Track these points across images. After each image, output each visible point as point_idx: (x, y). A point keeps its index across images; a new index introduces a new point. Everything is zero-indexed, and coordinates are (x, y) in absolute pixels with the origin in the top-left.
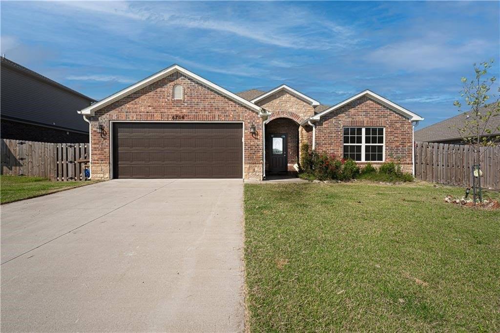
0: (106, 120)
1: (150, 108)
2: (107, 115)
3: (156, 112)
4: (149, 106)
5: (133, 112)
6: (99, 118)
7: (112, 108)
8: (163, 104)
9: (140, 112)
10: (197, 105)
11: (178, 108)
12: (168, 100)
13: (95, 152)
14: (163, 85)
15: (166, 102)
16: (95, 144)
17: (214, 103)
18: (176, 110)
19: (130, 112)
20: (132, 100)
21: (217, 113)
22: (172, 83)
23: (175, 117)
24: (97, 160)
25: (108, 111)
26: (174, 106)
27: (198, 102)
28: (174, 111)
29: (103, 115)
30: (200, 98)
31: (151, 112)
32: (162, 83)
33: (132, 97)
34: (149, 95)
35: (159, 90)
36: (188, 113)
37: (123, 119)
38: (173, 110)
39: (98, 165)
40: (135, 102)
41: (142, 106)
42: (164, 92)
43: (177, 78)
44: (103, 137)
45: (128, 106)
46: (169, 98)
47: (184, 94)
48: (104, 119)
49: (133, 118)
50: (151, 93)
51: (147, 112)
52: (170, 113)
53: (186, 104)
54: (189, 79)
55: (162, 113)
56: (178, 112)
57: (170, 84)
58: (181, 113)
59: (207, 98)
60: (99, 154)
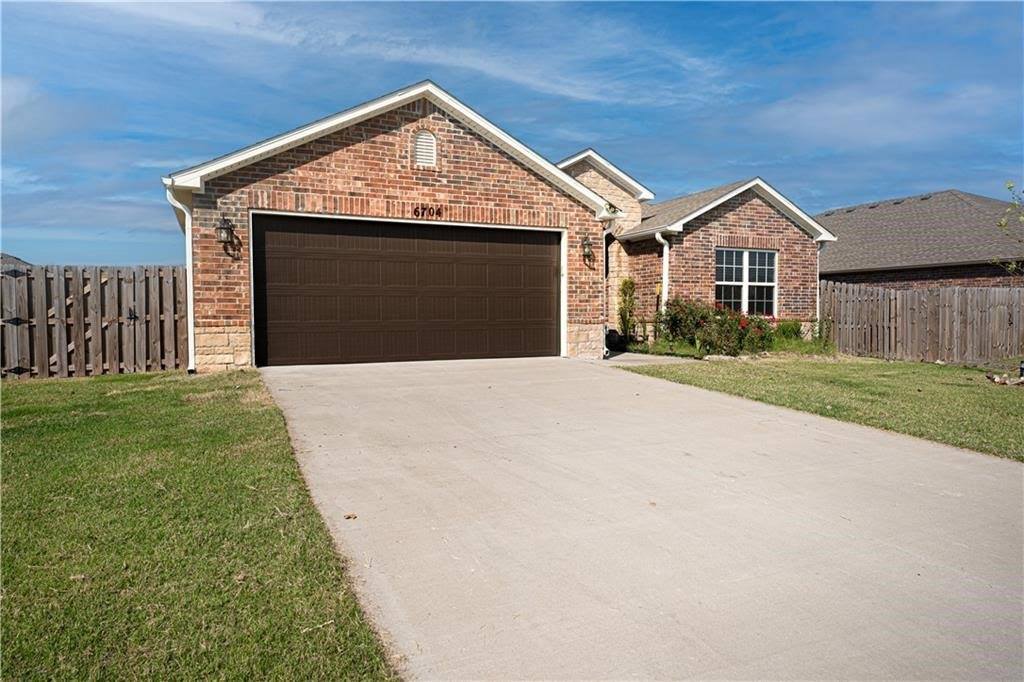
0: (238, 206)
1: (359, 184)
2: (242, 193)
3: (375, 196)
4: (356, 179)
5: (314, 191)
6: (219, 201)
7: (257, 176)
8: (392, 175)
9: (332, 192)
10: (471, 184)
11: (426, 189)
12: (403, 167)
13: (208, 295)
14: (390, 129)
15: (397, 172)
16: (206, 271)
17: (507, 182)
18: (423, 194)
19: (306, 190)
20: (313, 159)
21: (514, 208)
22: (412, 126)
23: (420, 211)
24: (215, 317)
25: (245, 183)
26: (417, 184)
27: (471, 178)
28: (419, 196)
29: (230, 192)
30: (476, 169)
31: (360, 195)
32: (387, 122)
33: (311, 152)
34: (356, 151)
35: (380, 138)
36: (450, 202)
37: (287, 207)
38: (414, 194)
39: (215, 329)
40: (320, 164)
41: (336, 177)
42: (392, 145)
43: (424, 116)
44: (231, 252)
45: (300, 174)
46: (407, 162)
47: (441, 155)
48: (234, 204)
49: (314, 207)
50: (361, 147)
51: (352, 194)
52: (408, 199)
53: (444, 181)
54: (450, 121)
55: (388, 197)
56: (427, 198)
57: (407, 127)
58: (435, 201)
59: (493, 171)
60: (219, 300)
